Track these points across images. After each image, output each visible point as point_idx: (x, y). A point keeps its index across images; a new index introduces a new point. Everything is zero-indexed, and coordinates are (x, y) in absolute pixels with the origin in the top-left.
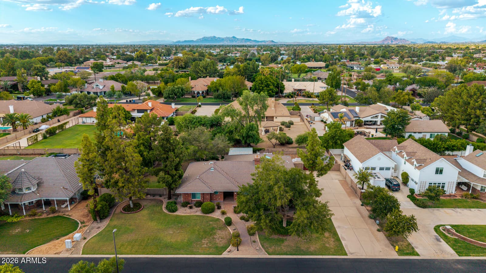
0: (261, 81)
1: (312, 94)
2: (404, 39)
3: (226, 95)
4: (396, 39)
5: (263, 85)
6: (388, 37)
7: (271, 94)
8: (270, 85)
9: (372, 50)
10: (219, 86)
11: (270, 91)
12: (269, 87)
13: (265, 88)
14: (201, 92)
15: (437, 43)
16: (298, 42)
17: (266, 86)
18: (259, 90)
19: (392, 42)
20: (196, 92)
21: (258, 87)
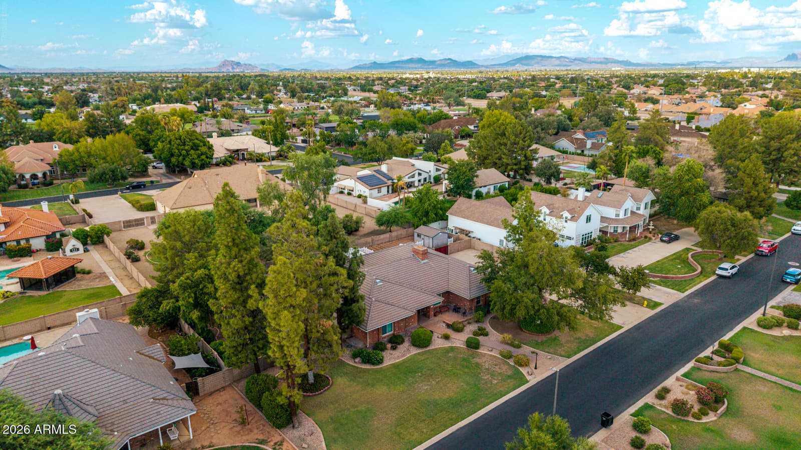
0: (180, 139)
1: (263, 155)
2: (250, 65)
3: (118, 172)
4: (238, 64)
5: (186, 148)
6: (226, 61)
7: (205, 162)
8: (199, 146)
9: (241, 82)
10: (89, 157)
11: (203, 157)
12: (198, 150)
13: (192, 152)
14: (40, 175)
15: (297, 71)
16: (60, 69)
17: (192, 148)
18: (179, 156)
19: (233, 68)
20: (28, 176)
21: (177, 151)
